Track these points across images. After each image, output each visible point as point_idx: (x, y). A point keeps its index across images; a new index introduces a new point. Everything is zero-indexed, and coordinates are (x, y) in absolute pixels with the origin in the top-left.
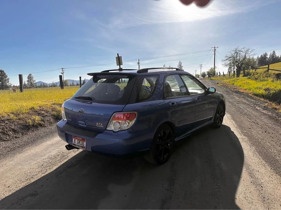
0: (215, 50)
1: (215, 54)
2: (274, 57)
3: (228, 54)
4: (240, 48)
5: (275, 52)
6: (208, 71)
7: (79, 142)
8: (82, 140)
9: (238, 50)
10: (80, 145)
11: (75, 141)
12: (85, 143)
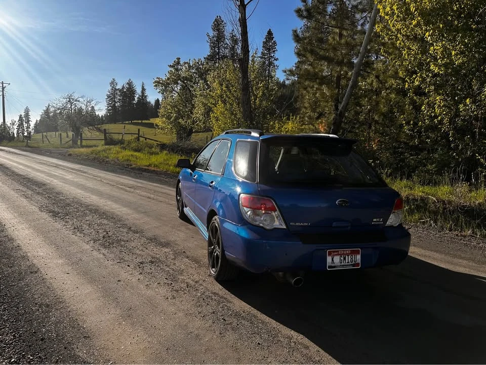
0: (3, 89)
1: (3, 95)
7: (343, 259)
8: (350, 254)
9: (73, 99)
10: (347, 264)
11: (333, 260)
12: (359, 257)
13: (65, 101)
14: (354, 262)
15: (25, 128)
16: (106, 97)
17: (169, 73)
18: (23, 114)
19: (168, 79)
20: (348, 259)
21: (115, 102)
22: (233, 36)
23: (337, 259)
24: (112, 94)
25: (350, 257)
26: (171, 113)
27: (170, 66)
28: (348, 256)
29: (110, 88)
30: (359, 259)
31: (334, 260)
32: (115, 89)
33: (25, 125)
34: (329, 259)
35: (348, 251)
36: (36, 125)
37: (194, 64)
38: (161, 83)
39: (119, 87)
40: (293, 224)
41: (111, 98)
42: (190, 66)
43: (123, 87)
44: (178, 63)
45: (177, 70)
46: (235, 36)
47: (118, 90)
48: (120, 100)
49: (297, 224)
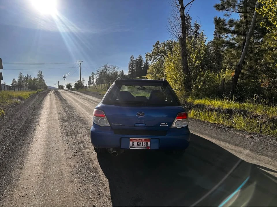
0: (80, 63)
1: (80, 67)
2: (122, 74)
3: (99, 69)
4: (108, 65)
5: (123, 71)
6: (76, 82)
7: (139, 143)
8: (144, 141)
9: (107, 67)
10: (141, 146)
11: (133, 143)
12: (149, 143)
13: (103, 68)
14: (146, 146)
15: (92, 82)
16: (129, 65)
17: (153, 49)
18: (91, 76)
19: (153, 53)
20: (143, 144)
21: (133, 67)
22: (196, 24)
23: (136, 143)
24: (131, 63)
25: (143, 143)
26: (154, 71)
27: (154, 46)
28: (143, 142)
29: (130, 60)
30: (149, 144)
31: (135, 144)
32: (133, 61)
33: (92, 81)
34: (131, 143)
35: (142, 139)
36: (97, 81)
37: (167, 43)
38: (149, 56)
39: (135, 59)
40: (113, 124)
41: (131, 65)
42: (165, 45)
43: (137, 59)
44: (158, 44)
45: (157, 48)
46: (197, 24)
47: (134, 61)
48: (135, 66)
49: (115, 124)
